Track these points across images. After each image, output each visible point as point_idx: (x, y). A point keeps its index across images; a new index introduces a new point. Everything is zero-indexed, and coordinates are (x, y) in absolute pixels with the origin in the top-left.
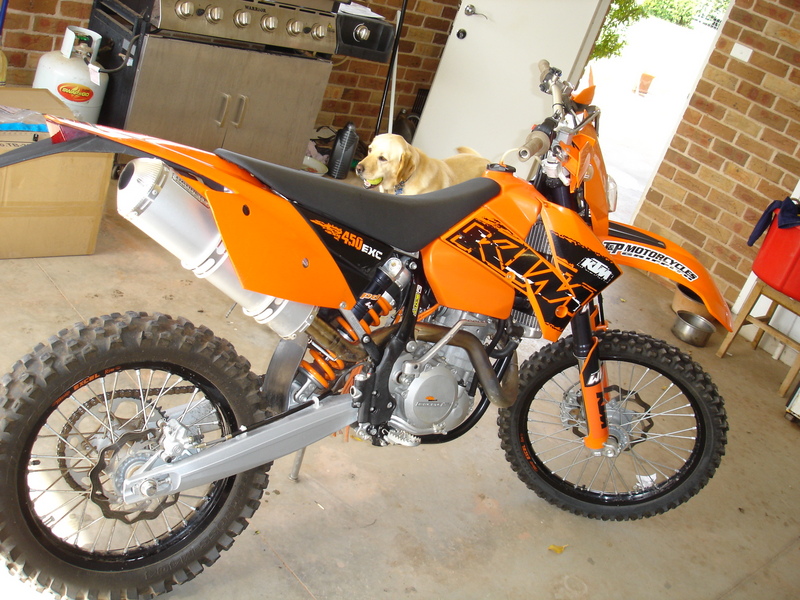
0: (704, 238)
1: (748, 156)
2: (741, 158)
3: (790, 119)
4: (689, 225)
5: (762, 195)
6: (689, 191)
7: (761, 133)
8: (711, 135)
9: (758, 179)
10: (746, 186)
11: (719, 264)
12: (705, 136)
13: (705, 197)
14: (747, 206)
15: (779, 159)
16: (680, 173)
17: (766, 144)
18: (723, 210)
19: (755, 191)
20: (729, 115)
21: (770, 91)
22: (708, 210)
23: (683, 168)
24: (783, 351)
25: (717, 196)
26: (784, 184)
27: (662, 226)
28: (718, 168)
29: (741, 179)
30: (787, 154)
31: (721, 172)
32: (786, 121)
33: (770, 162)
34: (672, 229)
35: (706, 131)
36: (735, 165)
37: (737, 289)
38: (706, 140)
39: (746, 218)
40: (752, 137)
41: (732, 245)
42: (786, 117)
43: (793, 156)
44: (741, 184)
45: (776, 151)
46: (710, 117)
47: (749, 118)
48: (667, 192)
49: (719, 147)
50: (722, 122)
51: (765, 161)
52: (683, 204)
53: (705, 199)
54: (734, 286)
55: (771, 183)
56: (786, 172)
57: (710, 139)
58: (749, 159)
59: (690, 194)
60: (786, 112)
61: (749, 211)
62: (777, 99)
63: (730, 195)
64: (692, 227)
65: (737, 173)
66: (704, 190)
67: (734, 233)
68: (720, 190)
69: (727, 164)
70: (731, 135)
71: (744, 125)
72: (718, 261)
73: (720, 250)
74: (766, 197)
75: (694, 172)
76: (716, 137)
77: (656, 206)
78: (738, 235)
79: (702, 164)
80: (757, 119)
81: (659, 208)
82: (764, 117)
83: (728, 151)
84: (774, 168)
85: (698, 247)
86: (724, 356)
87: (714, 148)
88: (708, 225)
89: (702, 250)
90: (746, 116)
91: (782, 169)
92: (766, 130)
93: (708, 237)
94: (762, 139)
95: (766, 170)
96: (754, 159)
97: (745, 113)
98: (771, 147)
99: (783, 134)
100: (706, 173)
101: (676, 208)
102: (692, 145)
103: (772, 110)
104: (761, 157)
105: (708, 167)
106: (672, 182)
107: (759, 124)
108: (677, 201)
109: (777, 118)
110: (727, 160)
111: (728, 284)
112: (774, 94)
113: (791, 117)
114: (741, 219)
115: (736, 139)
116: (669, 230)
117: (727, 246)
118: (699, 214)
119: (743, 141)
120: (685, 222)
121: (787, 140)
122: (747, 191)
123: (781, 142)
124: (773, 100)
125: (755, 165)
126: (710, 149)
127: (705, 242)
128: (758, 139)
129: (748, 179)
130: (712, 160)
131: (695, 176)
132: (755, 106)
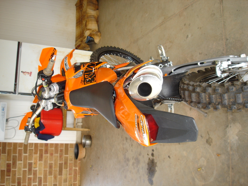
0: (60, 164)
1: (29, 163)
2: (30, 164)
3: (12, 155)
4: (58, 171)
5: (39, 152)
6: (48, 176)
7: (20, 162)
8: (27, 178)
9: (34, 156)
10: (38, 158)
11: (65, 154)
12: (28, 180)
13: (47, 170)
14: (44, 155)
15: (25, 152)
16: (44, 182)
17: (23, 159)
18: (49, 162)
19: (38, 155)
20: (19, 175)
21: (6, 166)
22: (51, 167)
23: (42, 182)
24: (79, 123)
25: (45, 166)
26: (32, 147)
27: (63, 179)
28: (36, 170)
29: (37, 161)
30: (23, 151)
31: (37, 169)
32: (13, 156)
33: (27, 155)
34: (62, 175)
35: (27, 181)
36: (33, 165)
37: (69, 145)
38: (30, 179)
39: (47, 153)
40: (22, 164)
41: (57, 153)
42: (12, 157)
43: (23, 148)
44: (38, 160)
45: (24, 155)
46: (22, 181)
47: (17, 168)
48: (52, 183)
49: (30, 174)
50: (22, 177)
51: (28, 156)
52: (53, 176)
53: (48, 169)
54: (69, 147)
55: (34, 151)
56: (28, 148)
57: (29, 178)
58: (30, 162)
59: (49, 175)
60: (10, 157)
61: (45, 154)
62: (8, 162)
63: (43, 162)
64: (58, 169)
65: (35, 163)
66: (45, 171)
67: (54, 155)
68: (43, 166)
69: (34, 168)
70: (25, 171)
71: (20, 169)
72: (64, 155)
73: (61, 156)
74: (39, 151)
75: (41, 178)
76: (27, 176)
77: (58, 185)
78: (54, 153)
79: (38, 176)
80: (16, 165)
81: (58, 183)
82: (14, 163)
83: (30, 170)
84: (29, 153)
85: (63, 164)
86: (89, 128)
87: (31, 175)
88: (55, 164)
89: (63, 162)
90: (17, 169)
91: (28, 150)
92: (18, 161)
93: (59, 162)
94: (22, 161)
95: (31, 155)
96: (29, 160)
97: (16, 171)
98: (23, 157)
99: (17, 155)
100: (40, 173)
101: (55, 177)
102: (33, 183)
103: (11, 162)
104: (27, 158)
105: (38, 174)
106: (48, 183)
107: (17, 164)
108: (53, 178)
109: (13, 159)
110: (33, 169)
111: (69, 149)
112: (6, 164)
113: (11, 155)
114: (48, 155)
115: (25, 169)
116: (63, 176)
117: (59, 155)
118: (53, 169)
119: (25, 167)
120: (58, 172)
121: (19, 153)
122: (39, 157)
123: (20, 154)
124: (8, 163)
125: (30, 159)
126: (32, 176)
127: (61, 162)
128: (22, 162)
129: (36, 159)
130: (35, 174)
131: (42, 176)
132: (13, 168)
